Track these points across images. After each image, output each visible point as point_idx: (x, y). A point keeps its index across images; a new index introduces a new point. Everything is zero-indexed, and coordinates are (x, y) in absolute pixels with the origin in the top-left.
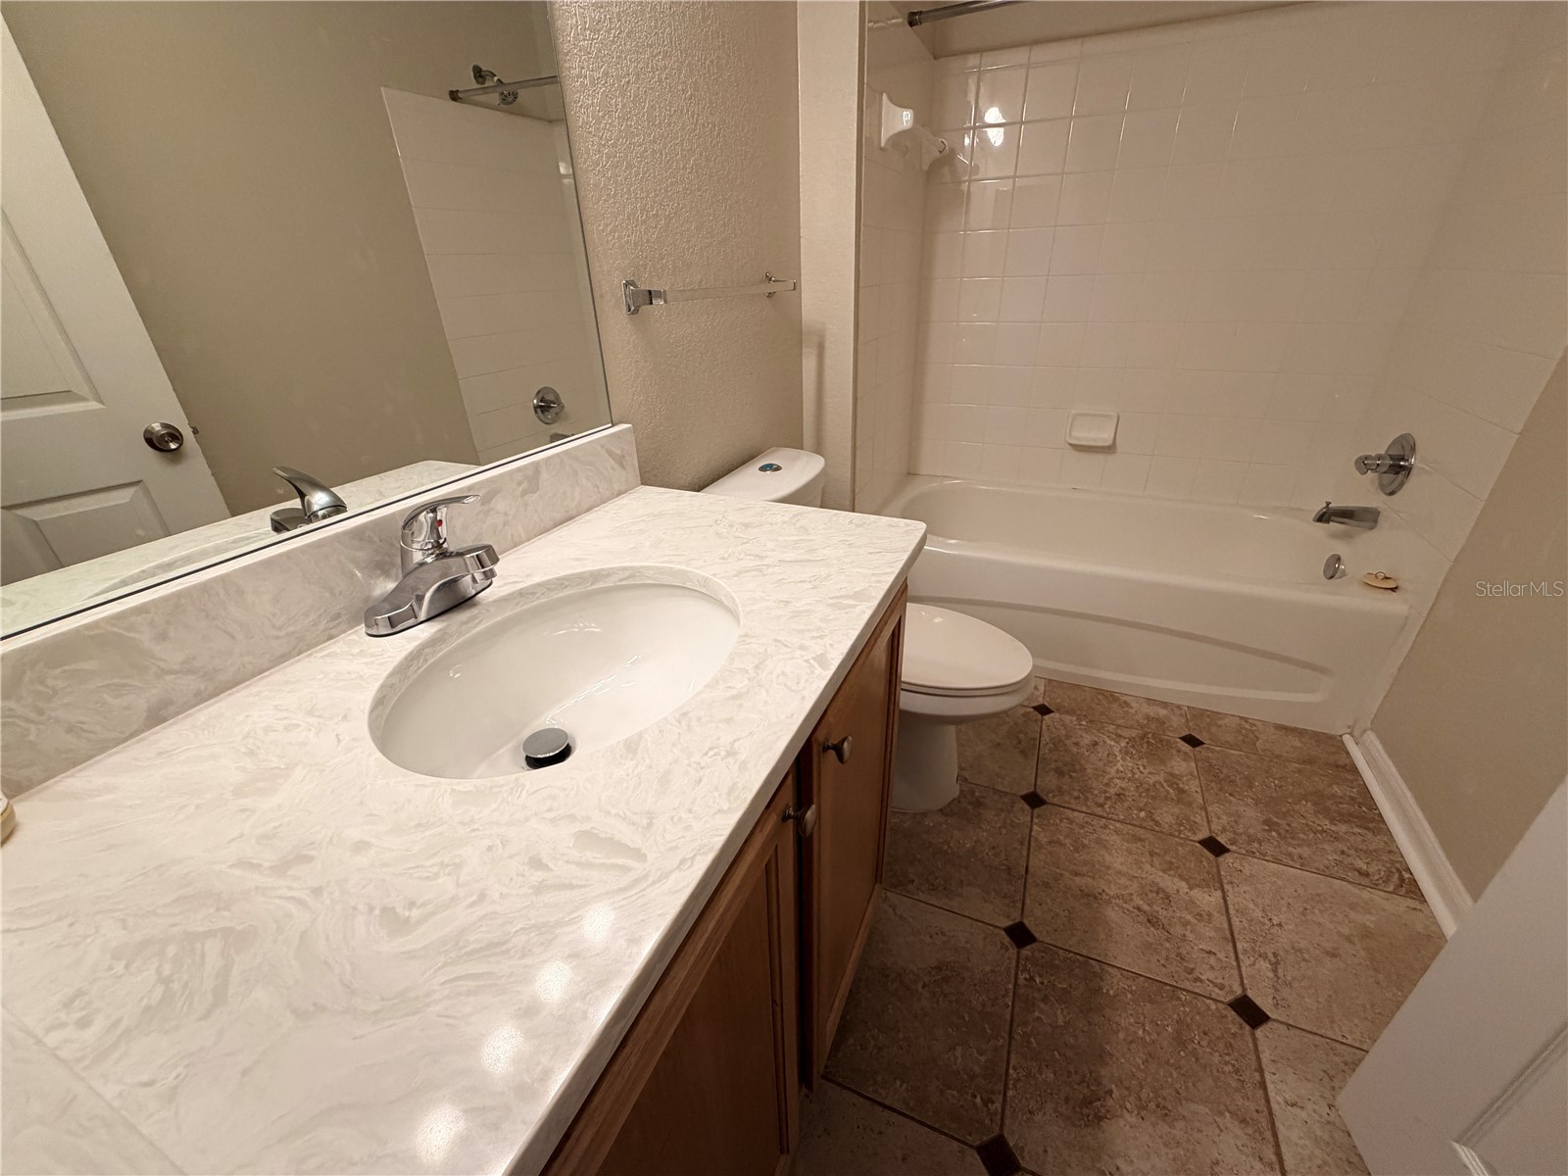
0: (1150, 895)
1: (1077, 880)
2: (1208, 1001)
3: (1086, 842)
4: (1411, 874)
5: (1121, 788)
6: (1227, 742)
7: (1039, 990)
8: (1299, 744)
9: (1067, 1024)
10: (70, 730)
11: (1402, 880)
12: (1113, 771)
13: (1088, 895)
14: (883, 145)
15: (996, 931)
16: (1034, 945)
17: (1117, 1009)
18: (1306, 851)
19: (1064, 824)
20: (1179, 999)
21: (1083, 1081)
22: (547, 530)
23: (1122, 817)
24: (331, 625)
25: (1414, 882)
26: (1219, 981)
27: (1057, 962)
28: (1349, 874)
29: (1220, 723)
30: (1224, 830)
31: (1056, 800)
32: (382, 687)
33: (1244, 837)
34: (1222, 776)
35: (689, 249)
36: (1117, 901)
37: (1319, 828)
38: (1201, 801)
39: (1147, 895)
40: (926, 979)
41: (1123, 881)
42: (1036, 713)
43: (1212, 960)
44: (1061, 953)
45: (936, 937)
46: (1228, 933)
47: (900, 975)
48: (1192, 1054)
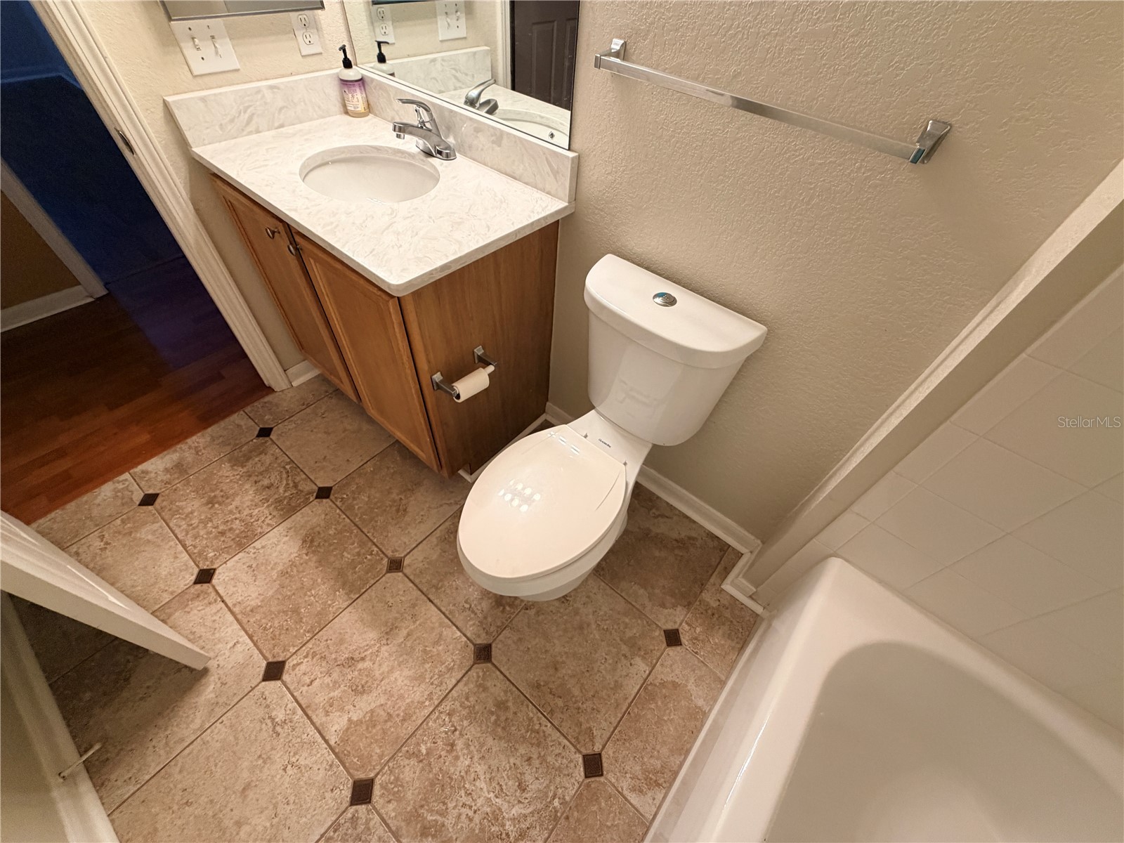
1: (405, 632)
2: (296, 649)
5: (458, 759)
7: (364, 554)
9: (343, 557)
12: (480, 770)
13: (391, 630)
15: (405, 553)
16: (386, 568)
19: (449, 662)
20: (308, 632)
22: (500, 172)
23: (431, 724)
26: (297, 669)
27: (370, 574)
36: (376, 648)
39: (367, 676)
40: (404, 502)
41: (385, 668)
42: (590, 752)
43: (308, 680)
44: (372, 582)
45: (421, 517)
46: (310, 713)
47: (413, 490)
48: (287, 611)
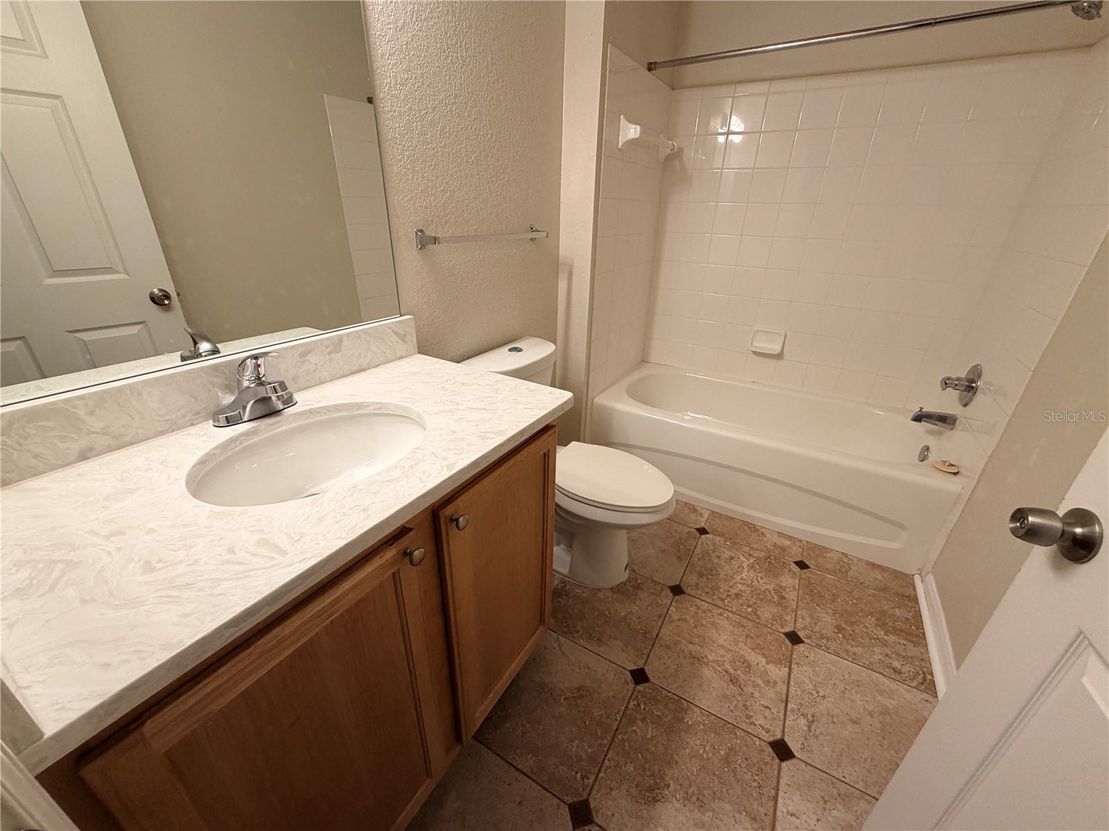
0: (737, 663)
1: (690, 646)
2: (755, 739)
3: (704, 622)
4: (933, 677)
5: (741, 590)
6: (827, 569)
7: (641, 713)
8: (880, 578)
9: (653, 737)
10: (35, 456)
11: (924, 679)
12: (738, 578)
13: (694, 658)
14: (620, 147)
15: (624, 671)
16: (647, 684)
17: (690, 734)
18: (859, 650)
19: (694, 609)
20: (736, 734)
21: (652, 776)
22: (345, 376)
23: (734, 610)
24: (194, 417)
25: (933, 682)
26: (766, 727)
27: (659, 698)
28: (886, 670)
29: (826, 555)
30: (805, 628)
31: (692, 593)
32: (207, 454)
33: (818, 635)
34: (815, 591)
35: (467, 210)
36: (713, 664)
37: (876, 636)
38: (795, 607)
39: (735, 663)
40: (568, 694)
41: (722, 652)
42: (697, 532)
43: (767, 713)
44: (664, 692)
45: (583, 669)
46: (784, 697)
47: (552, 689)
48: (732, 771)
